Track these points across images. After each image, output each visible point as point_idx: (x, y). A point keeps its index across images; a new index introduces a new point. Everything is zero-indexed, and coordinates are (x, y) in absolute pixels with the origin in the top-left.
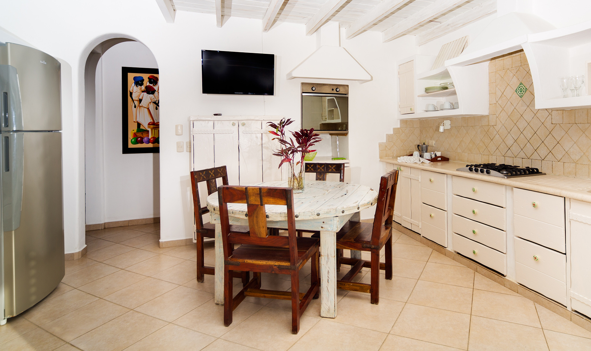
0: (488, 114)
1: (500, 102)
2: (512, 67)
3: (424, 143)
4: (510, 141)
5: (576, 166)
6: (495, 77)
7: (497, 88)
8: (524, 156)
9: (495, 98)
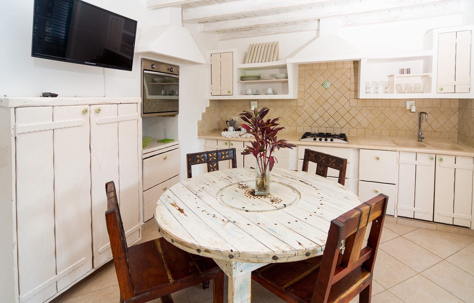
0: (297, 98)
1: (308, 91)
2: (320, 69)
3: (232, 119)
4: (316, 117)
5: (365, 130)
6: (305, 74)
7: (306, 81)
8: (327, 126)
9: (303, 88)
